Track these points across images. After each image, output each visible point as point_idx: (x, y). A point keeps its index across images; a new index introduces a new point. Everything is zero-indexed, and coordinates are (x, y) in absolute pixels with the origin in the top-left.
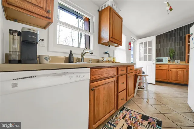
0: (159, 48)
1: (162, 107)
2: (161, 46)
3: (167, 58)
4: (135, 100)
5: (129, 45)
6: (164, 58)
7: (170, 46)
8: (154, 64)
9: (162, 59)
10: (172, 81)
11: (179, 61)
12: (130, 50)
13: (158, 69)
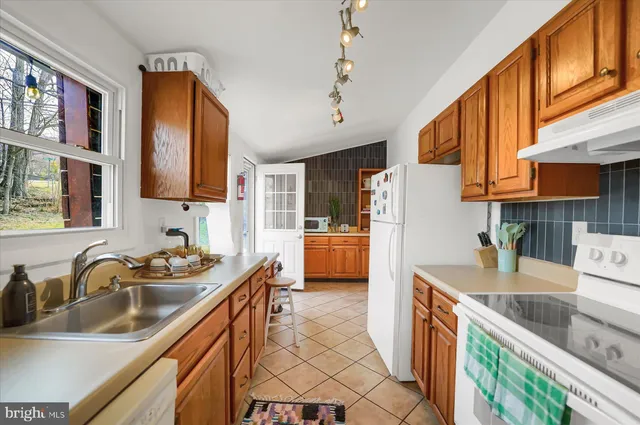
0: (310, 191)
1: (328, 357)
2: (315, 187)
3: (327, 219)
4: (267, 358)
5: (238, 184)
6: (320, 220)
7: (330, 190)
8: (301, 237)
9: (317, 222)
10: (337, 275)
11: (347, 225)
12: (242, 199)
13: (309, 248)
